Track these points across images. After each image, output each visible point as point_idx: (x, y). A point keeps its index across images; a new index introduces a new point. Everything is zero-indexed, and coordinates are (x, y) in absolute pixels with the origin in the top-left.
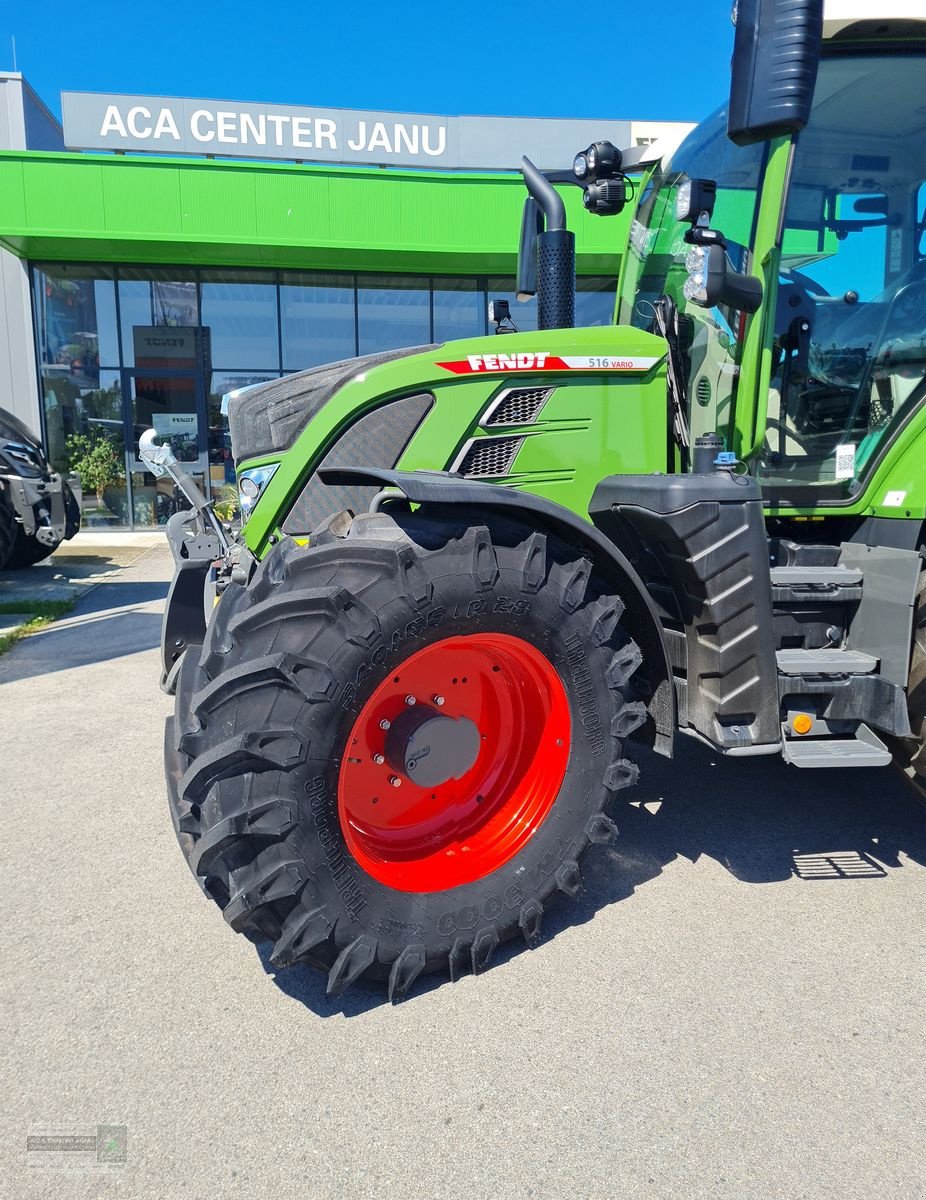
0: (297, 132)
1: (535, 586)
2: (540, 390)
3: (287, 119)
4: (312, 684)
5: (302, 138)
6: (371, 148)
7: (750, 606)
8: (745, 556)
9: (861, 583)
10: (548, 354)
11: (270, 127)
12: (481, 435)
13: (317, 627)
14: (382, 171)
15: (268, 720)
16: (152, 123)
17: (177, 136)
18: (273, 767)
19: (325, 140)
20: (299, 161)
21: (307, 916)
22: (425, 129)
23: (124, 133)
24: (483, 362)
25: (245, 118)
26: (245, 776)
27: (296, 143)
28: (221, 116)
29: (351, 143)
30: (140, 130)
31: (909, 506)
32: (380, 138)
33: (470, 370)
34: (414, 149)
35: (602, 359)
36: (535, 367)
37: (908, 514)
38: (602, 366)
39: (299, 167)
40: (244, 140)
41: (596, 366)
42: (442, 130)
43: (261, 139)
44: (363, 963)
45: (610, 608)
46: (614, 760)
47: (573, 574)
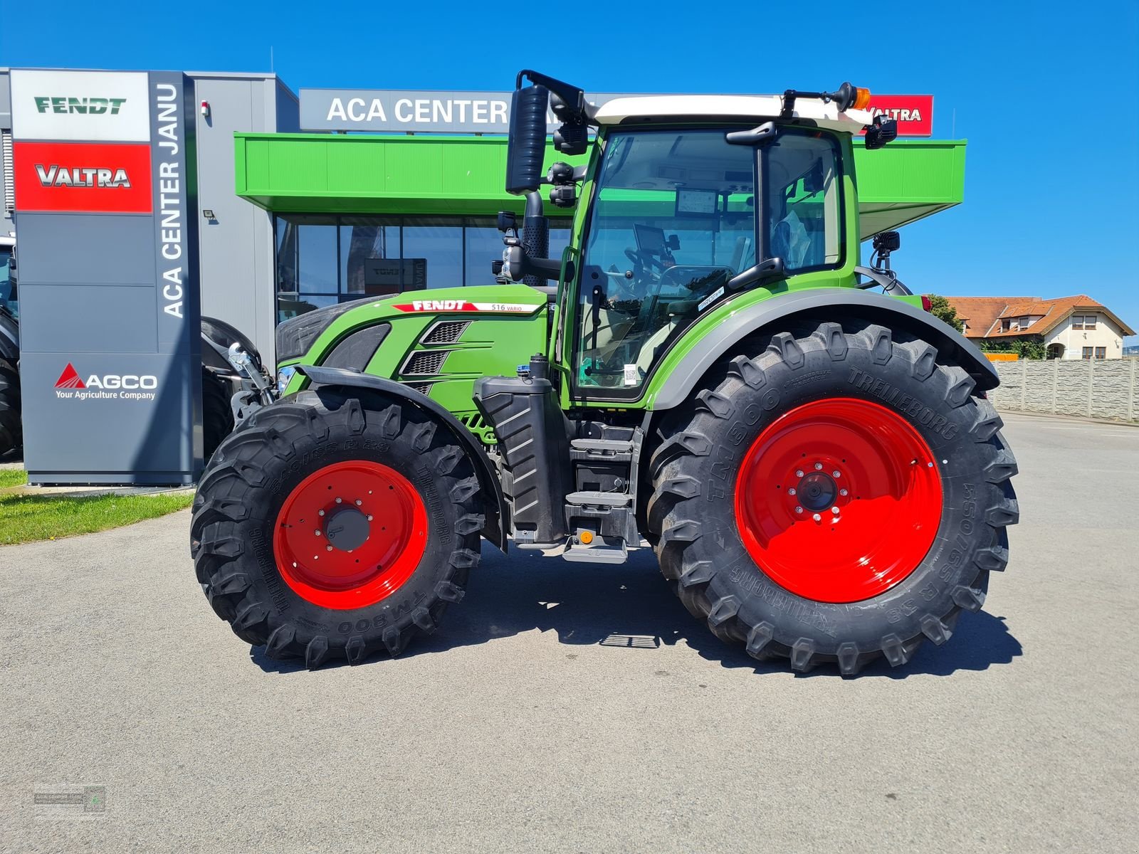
0: (476, 112)
1: (393, 436)
2: (460, 323)
3: (469, 102)
4: (253, 477)
5: (480, 116)
7: (532, 456)
8: (529, 426)
10: (465, 301)
11: (456, 109)
12: (420, 349)
13: (259, 448)
15: (229, 495)
16: (366, 110)
17: (384, 119)
18: (230, 520)
19: (498, 117)
20: (480, 134)
21: (250, 606)
23: (344, 118)
24: (422, 305)
25: (437, 103)
26: (216, 524)
27: (476, 120)
28: (418, 102)
30: (357, 115)
33: (414, 310)
35: (501, 305)
36: (456, 308)
38: (500, 309)
39: (478, 137)
40: (435, 119)
41: (497, 309)
43: (448, 118)
44: (287, 640)
45: (452, 454)
46: (457, 549)
47: (422, 431)
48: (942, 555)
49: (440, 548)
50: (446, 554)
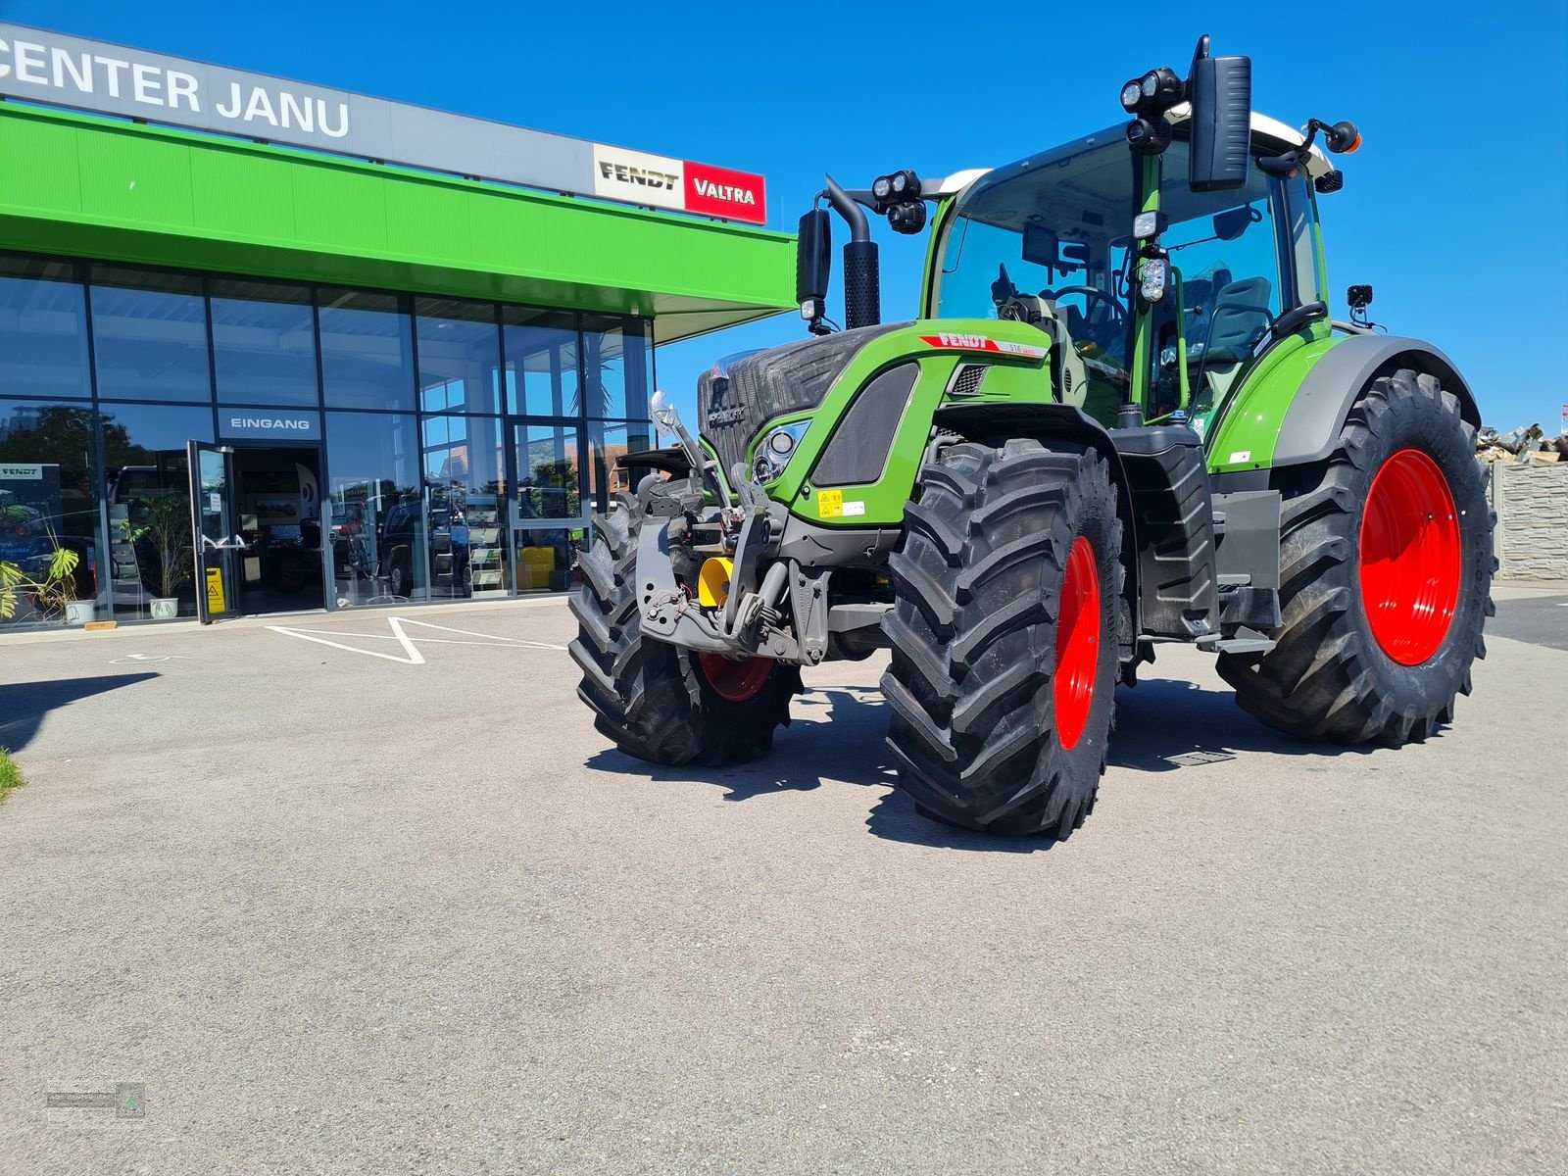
0: (140, 84)
2: (980, 367)
3: (125, 65)
6: (248, 117)
7: (1204, 524)
8: (1200, 487)
12: (947, 401)
14: (258, 145)
19: (183, 99)
20: (140, 121)
22: (321, 104)
24: (949, 339)
25: (59, 56)
27: (140, 96)
28: (20, 47)
29: (221, 108)
31: (1257, 460)
32: (260, 106)
34: (307, 126)
37: (1257, 466)
39: (138, 126)
40: (59, 82)
41: (1014, 351)
42: (343, 109)
43: (86, 85)
48: (1467, 606)
49: (1111, 657)
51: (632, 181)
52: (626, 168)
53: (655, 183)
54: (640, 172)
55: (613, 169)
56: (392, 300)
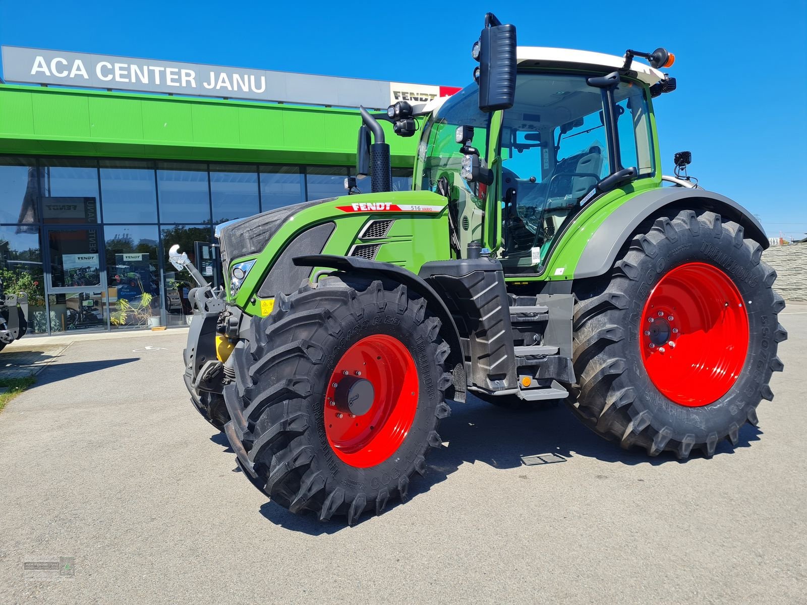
0: (169, 77)
1: (402, 311)
2: (388, 221)
3: (162, 69)
4: (315, 355)
5: (173, 80)
6: (218, 87)
7: (501, 320)
8: (497, 296)
9: (547, 312)
10: (391, 203)
11: (151, 74)
12: (359, 243)
13: (315, 328)
14: (225, 101)
15: (295, 374)
16: (69, 68)
17: (86, 76)
18: (299, 396)
19: (188, 82)
20: (170, 94)
21: (314, 475)
22: (252, 78)
23: (48, 73)
24: (359, 206)
25: (134, 68)
26: (284, 402)
27: (169, 83)
28: (117, 66)
29: (205, 84)
30: (60, 72)
31: (566, 274)
32: (224, 81)
33: (353, 211)
34: (245, 89)
35: (417, 206)
36: (385, 209)
37: (566, 278)
38: (417, 210)
39: (171, 97)
40: (134, 80)
41: (415, 210)
42: (263, 79)
43: (145, 80)
44: (339, 502)
45: (436, 324)
46: (440, 403)
47: (419, 306)
48: (753, 365)
49: (429, 403)
50: (433, 408)
51: (411, 100)
52: (407, 93)
53: (424, 99)
54: (416, 94)
55: (401, 94)
56: (297, 168)
